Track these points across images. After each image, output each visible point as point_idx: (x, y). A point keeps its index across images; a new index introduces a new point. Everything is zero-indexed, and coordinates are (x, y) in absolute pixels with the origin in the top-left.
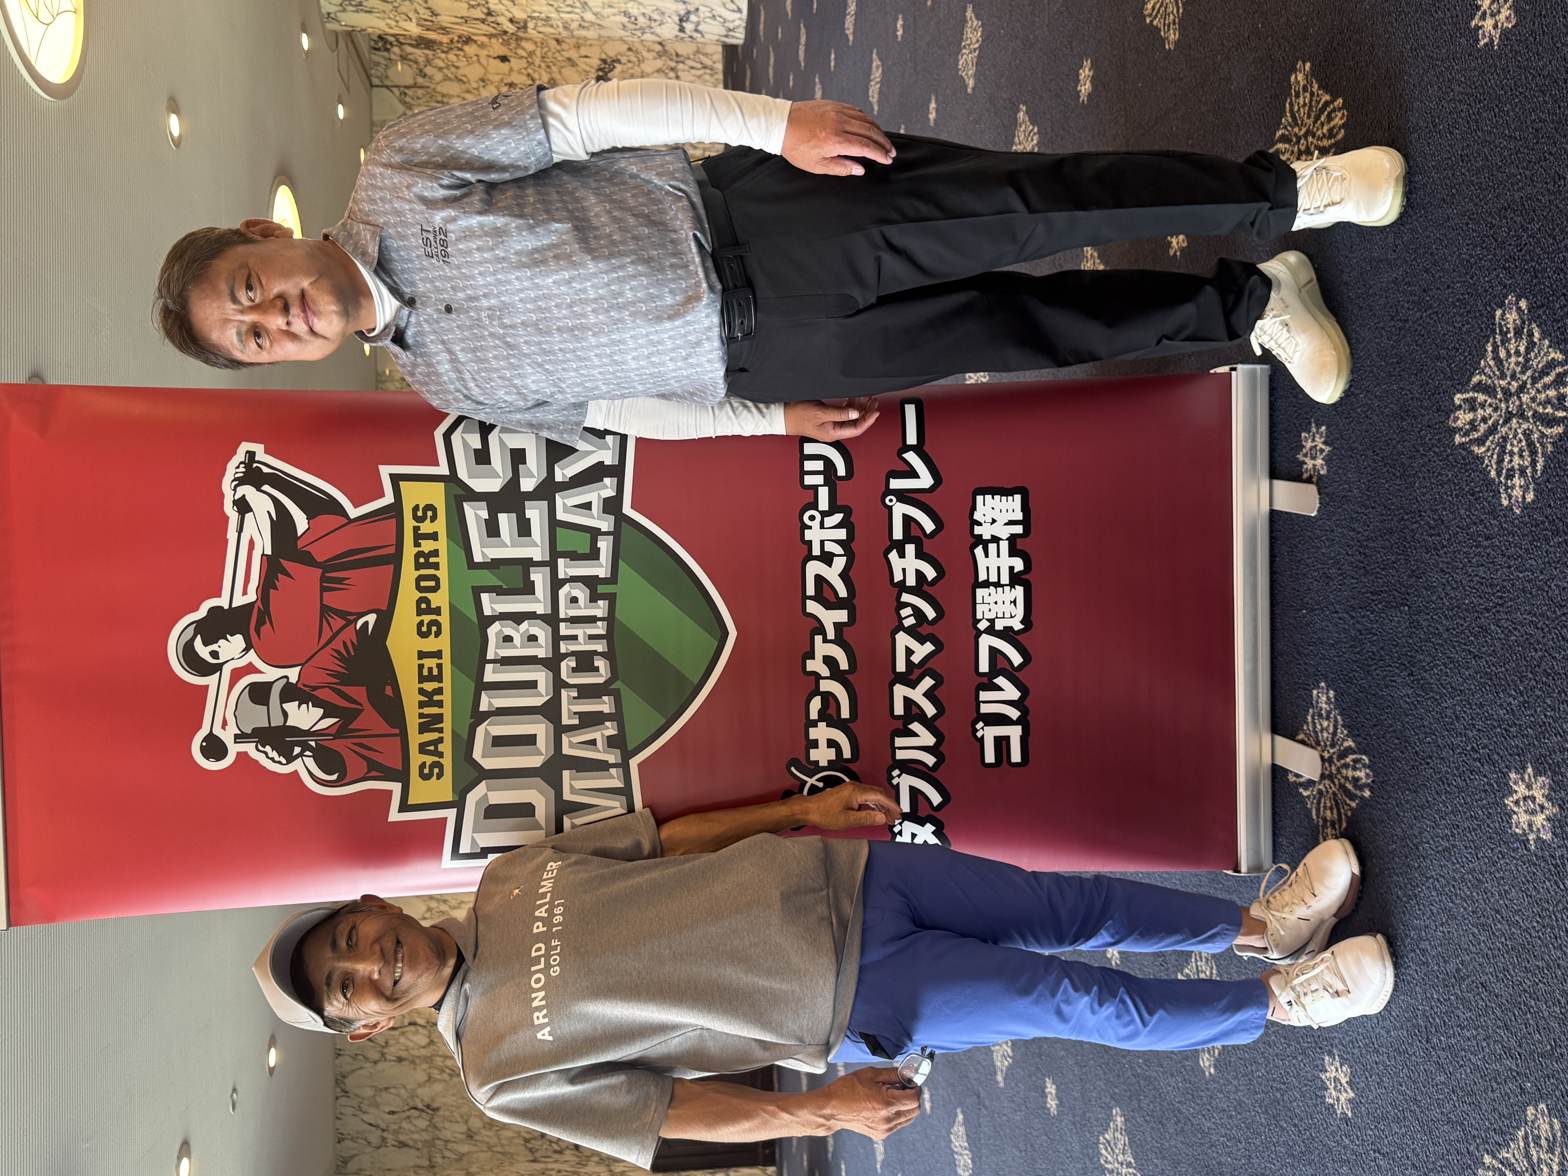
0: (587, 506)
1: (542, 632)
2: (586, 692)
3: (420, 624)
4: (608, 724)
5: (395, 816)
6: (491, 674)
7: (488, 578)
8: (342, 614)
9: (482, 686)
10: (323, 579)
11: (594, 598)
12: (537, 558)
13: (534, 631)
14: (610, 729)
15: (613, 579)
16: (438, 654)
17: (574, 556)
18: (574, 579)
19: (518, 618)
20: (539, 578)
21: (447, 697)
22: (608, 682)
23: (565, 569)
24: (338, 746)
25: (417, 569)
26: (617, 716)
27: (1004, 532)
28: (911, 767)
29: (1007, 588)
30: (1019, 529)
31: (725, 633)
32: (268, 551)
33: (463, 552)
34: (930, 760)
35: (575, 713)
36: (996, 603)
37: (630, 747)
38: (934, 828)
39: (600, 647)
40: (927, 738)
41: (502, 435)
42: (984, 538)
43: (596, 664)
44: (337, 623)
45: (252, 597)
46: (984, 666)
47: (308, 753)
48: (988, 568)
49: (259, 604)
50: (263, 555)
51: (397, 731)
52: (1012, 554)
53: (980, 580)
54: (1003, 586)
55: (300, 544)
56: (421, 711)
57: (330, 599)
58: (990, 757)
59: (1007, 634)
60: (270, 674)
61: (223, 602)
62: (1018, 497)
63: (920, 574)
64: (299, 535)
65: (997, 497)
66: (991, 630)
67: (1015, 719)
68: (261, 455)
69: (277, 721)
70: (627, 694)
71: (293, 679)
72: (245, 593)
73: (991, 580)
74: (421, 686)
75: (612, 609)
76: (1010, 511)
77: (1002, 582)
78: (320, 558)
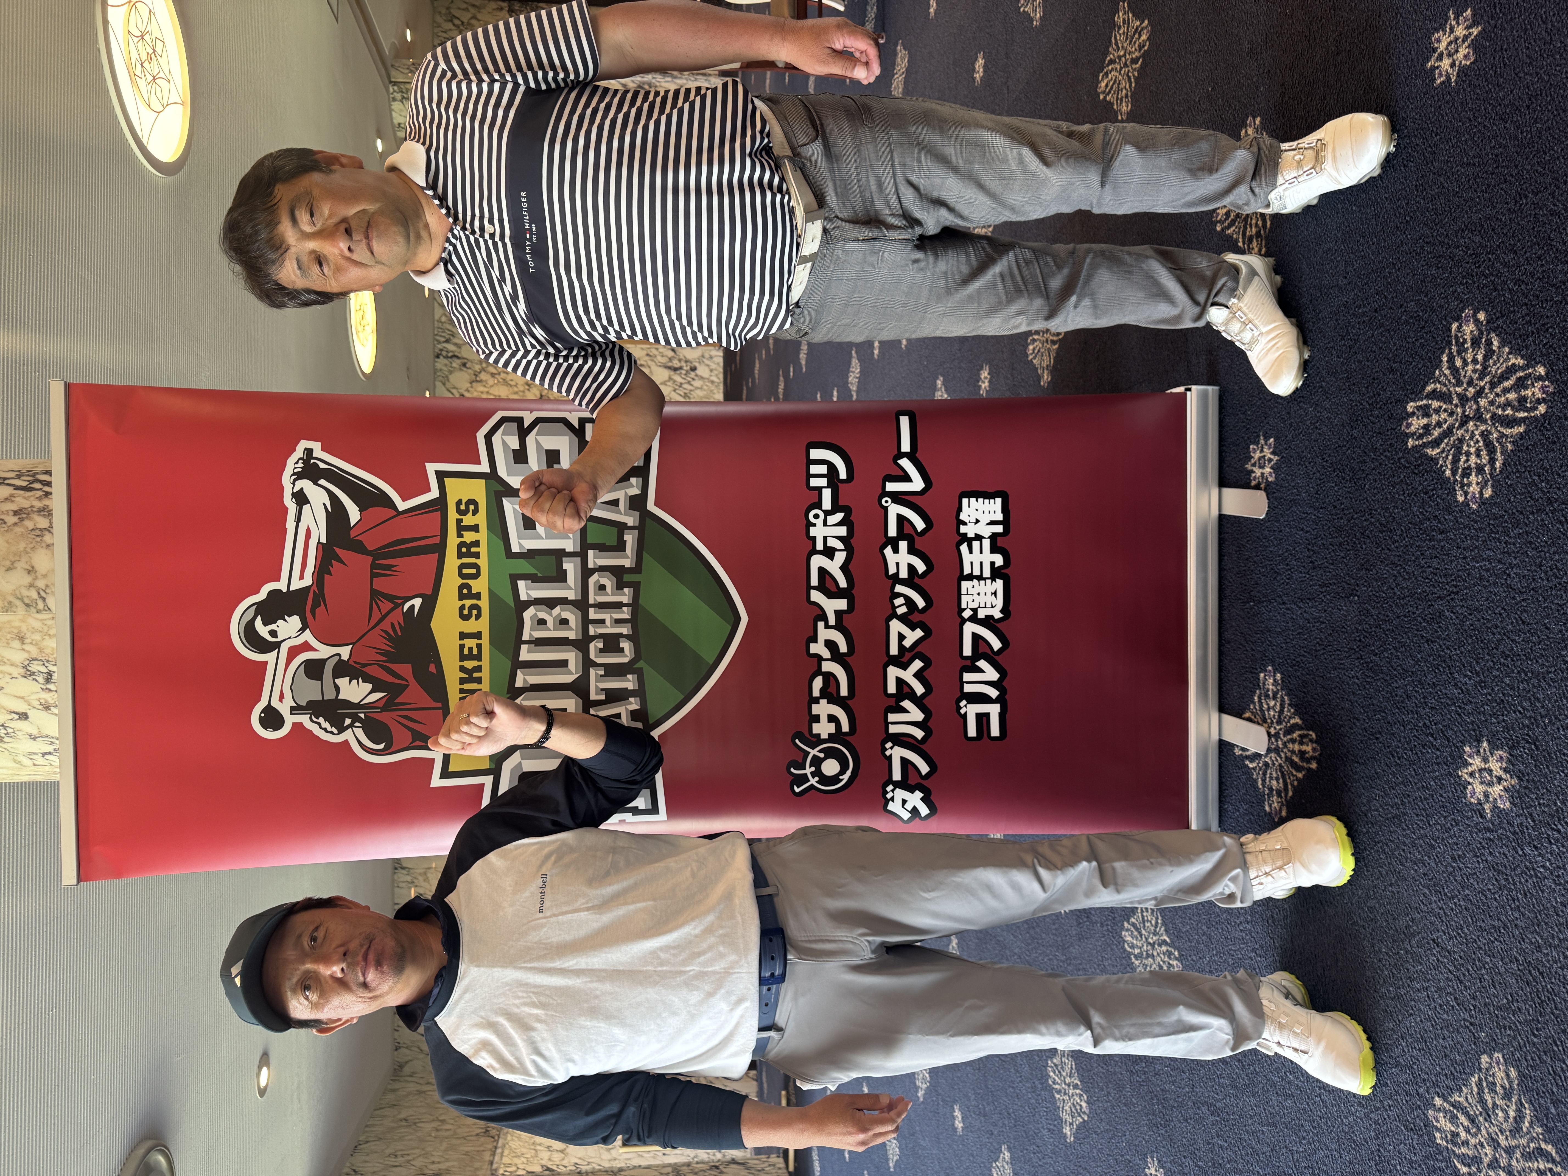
0: (615, 503)
1: (572, 617)
2: (613, 671)
3: (462, 608)
4: (632, 699)
5: (436, 781)
6: (526, 654)
7: (524, 567)
8: (391, 598)
9: (519, 665)
10: (374, 566)
11: (620, 586)
12: (569, 548)
13: (566, 615)
14: (634, 704)
15: (638, 568)
16: (478, 635)
17: (602, 548)
18: (602, 569)
19: (551, 603)
20: (570, 567)
21: (485, 674)
22: (632, 662)
23: (594, 559)
24: (385, 717)
25: (459, 557)
26: (639, 693)
27: (987, 531)
28: (902, 740)
29: (989, 581)
30: (999, 529)
31: (738, 619)
32: (324, 540)
33: (502, 543)
34: (919, 734)
35: (602, 690)
36: (979, 594)
37: (651, 721)
38: (922, 795)
39: (625, 630)
40: (917, 715)
41: (538, 438)
42: (969, 536)
43: (622, 645)
44: (386, 606)
45: (308, 581)
46: (967, 651)
47: (357, 724)
48: (972, 563)
49: (315, 588)
50: (319, 543)
51: (440, 705)
52: (993, 550)
53: (965, 573)
54: (985, 579)
55: (353, 534)
56: (462, 686)
57: (380, 584)
58: (972, 732)
59: (988, 622)
60: (323, 652)
61: (282, 586)
62: (999, 500)
63: (911, 568)
64: (352, 525)
65: (981, 500)
66: (974, 619)
67: (994, 697)
68: (318, 452)
69: (330, 695)
70: (649, 672)
71: (345, 656)
72: (302, 577)
73: (974, 574)
74: (462, 664)
75: (636, 596)
76: (992, 512)
77: (984, 576)
78: (370, 548)
